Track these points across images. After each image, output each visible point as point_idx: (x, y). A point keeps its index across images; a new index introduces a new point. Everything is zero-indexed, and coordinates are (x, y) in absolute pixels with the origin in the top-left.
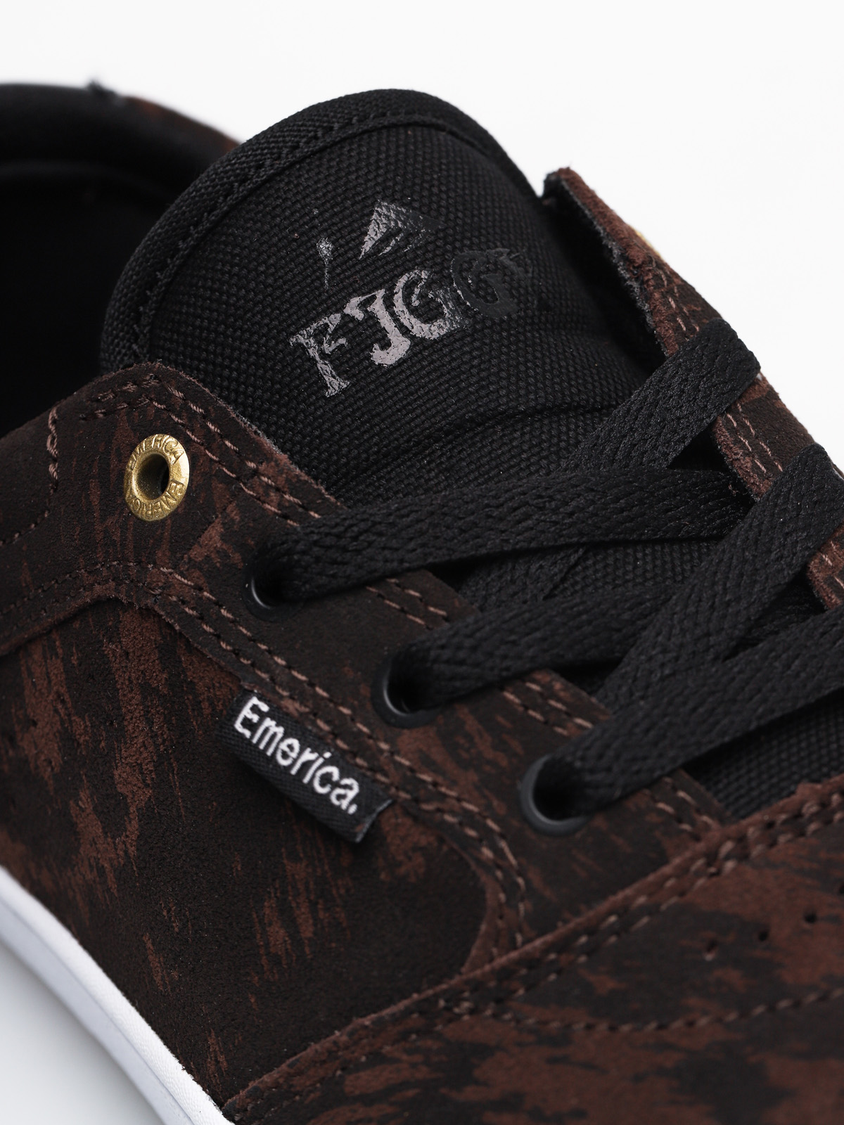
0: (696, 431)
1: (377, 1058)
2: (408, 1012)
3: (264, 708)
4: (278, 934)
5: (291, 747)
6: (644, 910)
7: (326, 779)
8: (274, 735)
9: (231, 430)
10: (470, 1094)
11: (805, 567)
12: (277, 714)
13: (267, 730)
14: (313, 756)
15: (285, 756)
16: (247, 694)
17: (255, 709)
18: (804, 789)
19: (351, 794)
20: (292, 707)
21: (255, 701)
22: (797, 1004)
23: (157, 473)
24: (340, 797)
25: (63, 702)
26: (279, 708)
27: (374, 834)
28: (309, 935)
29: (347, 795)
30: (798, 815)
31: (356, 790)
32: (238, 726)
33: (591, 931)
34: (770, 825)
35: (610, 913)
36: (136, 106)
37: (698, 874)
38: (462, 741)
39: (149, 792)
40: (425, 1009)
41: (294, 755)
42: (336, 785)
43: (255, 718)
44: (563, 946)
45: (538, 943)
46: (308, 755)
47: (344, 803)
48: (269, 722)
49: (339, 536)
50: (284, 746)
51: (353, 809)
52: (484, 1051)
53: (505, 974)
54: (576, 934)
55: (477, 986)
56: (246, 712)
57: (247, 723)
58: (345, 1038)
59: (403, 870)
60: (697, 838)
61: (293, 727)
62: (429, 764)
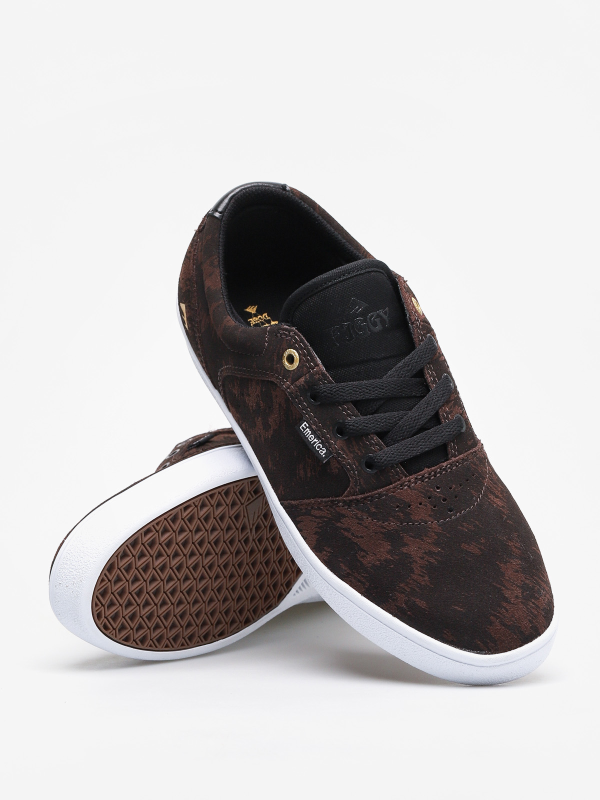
0: (419, 368)
1: (319, 509)
2: (328, 501)
3: (307, 425)
4: (302, 472)
5: (312, 437)
6: (384, 495)
7: (319, 447)
8: (309, 433)
9: (310, 354)
10: (339, 525)
11: (438, 410)
12: (310, 427)
13: (307, 431)
14: (317, 441)
15: (310, 439)
16: (305, 421)
17: (305, 425)
18: (426, 470)
19: (324, 452)
20: (314, 427)
21: (305, 423)
22: (413, 524)
23: (291, 359)
24: (321, 452)
25: (259, 397)
26: (311, 427)
27: (328, 462)
28: (309, 476)
29: (323, 452)
30: (423, 476)
31: (325, 451)
32: (301, 428)
33: (372, 497)
34: (416, 478)
35: (377, 494)
36: (293, 190)
37: (398, 488)
38: (351, 446)
39: (277, 427)
40: (332, 502)
41: (312, 439)
42: (321, 449)
43: (305, 428)
44: (365, 498)
45: (360, 496)
46: (315, 440)
47: (322, 454)
48: (308, 429)
49: (331, 391)
50: (310, 436)
51: (324, 456)
52: (344, 516)
53: (351, 501)
54: (368, 497)
55: (344, 501)
56: (303, 425)
57: (303, 428)
58: (313, 502)
59: (333, 471)
60: (399, 480)
61: (313, 432)
62: (342, 450)
